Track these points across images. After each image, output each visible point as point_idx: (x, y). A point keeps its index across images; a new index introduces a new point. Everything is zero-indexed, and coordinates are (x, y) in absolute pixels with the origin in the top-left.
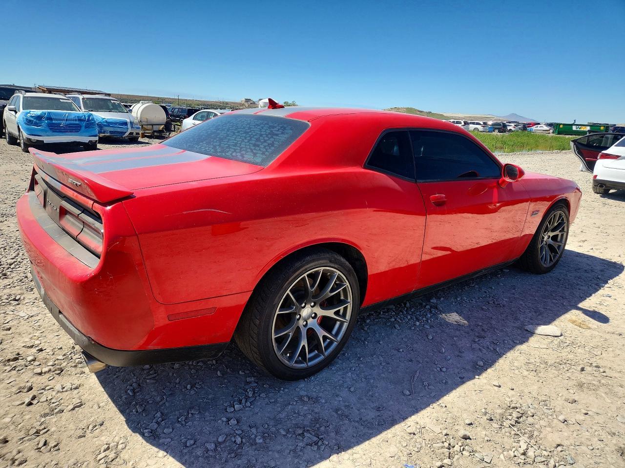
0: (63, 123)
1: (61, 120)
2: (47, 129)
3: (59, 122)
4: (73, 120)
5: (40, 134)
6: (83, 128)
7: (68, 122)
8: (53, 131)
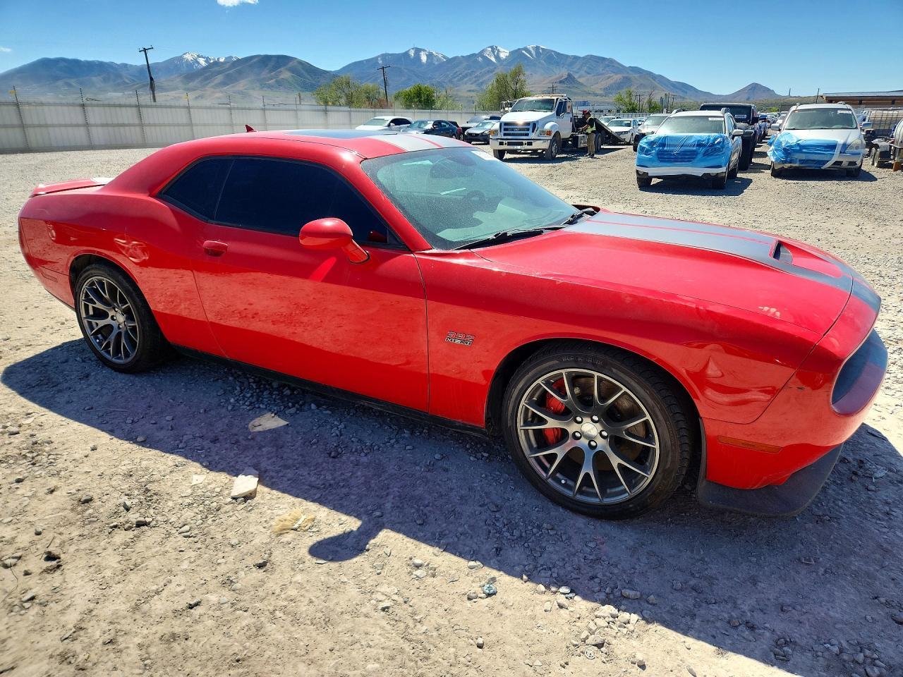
0: (677, 150)
1: (675, 146)
2: (656, 159)
3: (671, 148)
4: (691, 146)
5: (646, 165)
6: (700, 157)
7: (683, 149)
8: (661, 161)
